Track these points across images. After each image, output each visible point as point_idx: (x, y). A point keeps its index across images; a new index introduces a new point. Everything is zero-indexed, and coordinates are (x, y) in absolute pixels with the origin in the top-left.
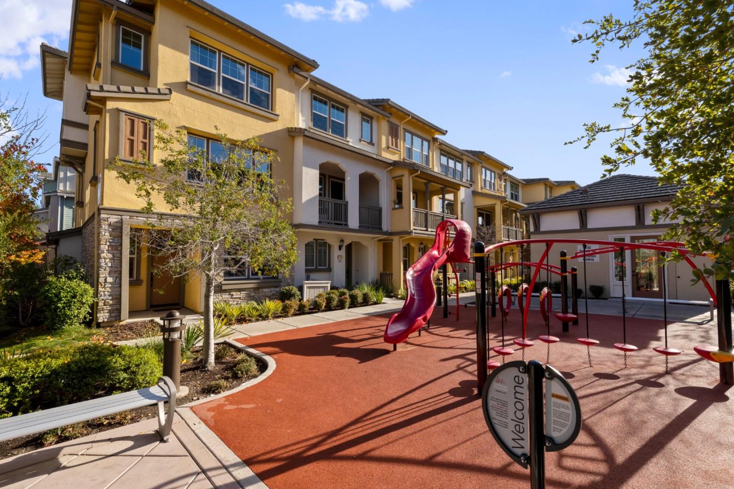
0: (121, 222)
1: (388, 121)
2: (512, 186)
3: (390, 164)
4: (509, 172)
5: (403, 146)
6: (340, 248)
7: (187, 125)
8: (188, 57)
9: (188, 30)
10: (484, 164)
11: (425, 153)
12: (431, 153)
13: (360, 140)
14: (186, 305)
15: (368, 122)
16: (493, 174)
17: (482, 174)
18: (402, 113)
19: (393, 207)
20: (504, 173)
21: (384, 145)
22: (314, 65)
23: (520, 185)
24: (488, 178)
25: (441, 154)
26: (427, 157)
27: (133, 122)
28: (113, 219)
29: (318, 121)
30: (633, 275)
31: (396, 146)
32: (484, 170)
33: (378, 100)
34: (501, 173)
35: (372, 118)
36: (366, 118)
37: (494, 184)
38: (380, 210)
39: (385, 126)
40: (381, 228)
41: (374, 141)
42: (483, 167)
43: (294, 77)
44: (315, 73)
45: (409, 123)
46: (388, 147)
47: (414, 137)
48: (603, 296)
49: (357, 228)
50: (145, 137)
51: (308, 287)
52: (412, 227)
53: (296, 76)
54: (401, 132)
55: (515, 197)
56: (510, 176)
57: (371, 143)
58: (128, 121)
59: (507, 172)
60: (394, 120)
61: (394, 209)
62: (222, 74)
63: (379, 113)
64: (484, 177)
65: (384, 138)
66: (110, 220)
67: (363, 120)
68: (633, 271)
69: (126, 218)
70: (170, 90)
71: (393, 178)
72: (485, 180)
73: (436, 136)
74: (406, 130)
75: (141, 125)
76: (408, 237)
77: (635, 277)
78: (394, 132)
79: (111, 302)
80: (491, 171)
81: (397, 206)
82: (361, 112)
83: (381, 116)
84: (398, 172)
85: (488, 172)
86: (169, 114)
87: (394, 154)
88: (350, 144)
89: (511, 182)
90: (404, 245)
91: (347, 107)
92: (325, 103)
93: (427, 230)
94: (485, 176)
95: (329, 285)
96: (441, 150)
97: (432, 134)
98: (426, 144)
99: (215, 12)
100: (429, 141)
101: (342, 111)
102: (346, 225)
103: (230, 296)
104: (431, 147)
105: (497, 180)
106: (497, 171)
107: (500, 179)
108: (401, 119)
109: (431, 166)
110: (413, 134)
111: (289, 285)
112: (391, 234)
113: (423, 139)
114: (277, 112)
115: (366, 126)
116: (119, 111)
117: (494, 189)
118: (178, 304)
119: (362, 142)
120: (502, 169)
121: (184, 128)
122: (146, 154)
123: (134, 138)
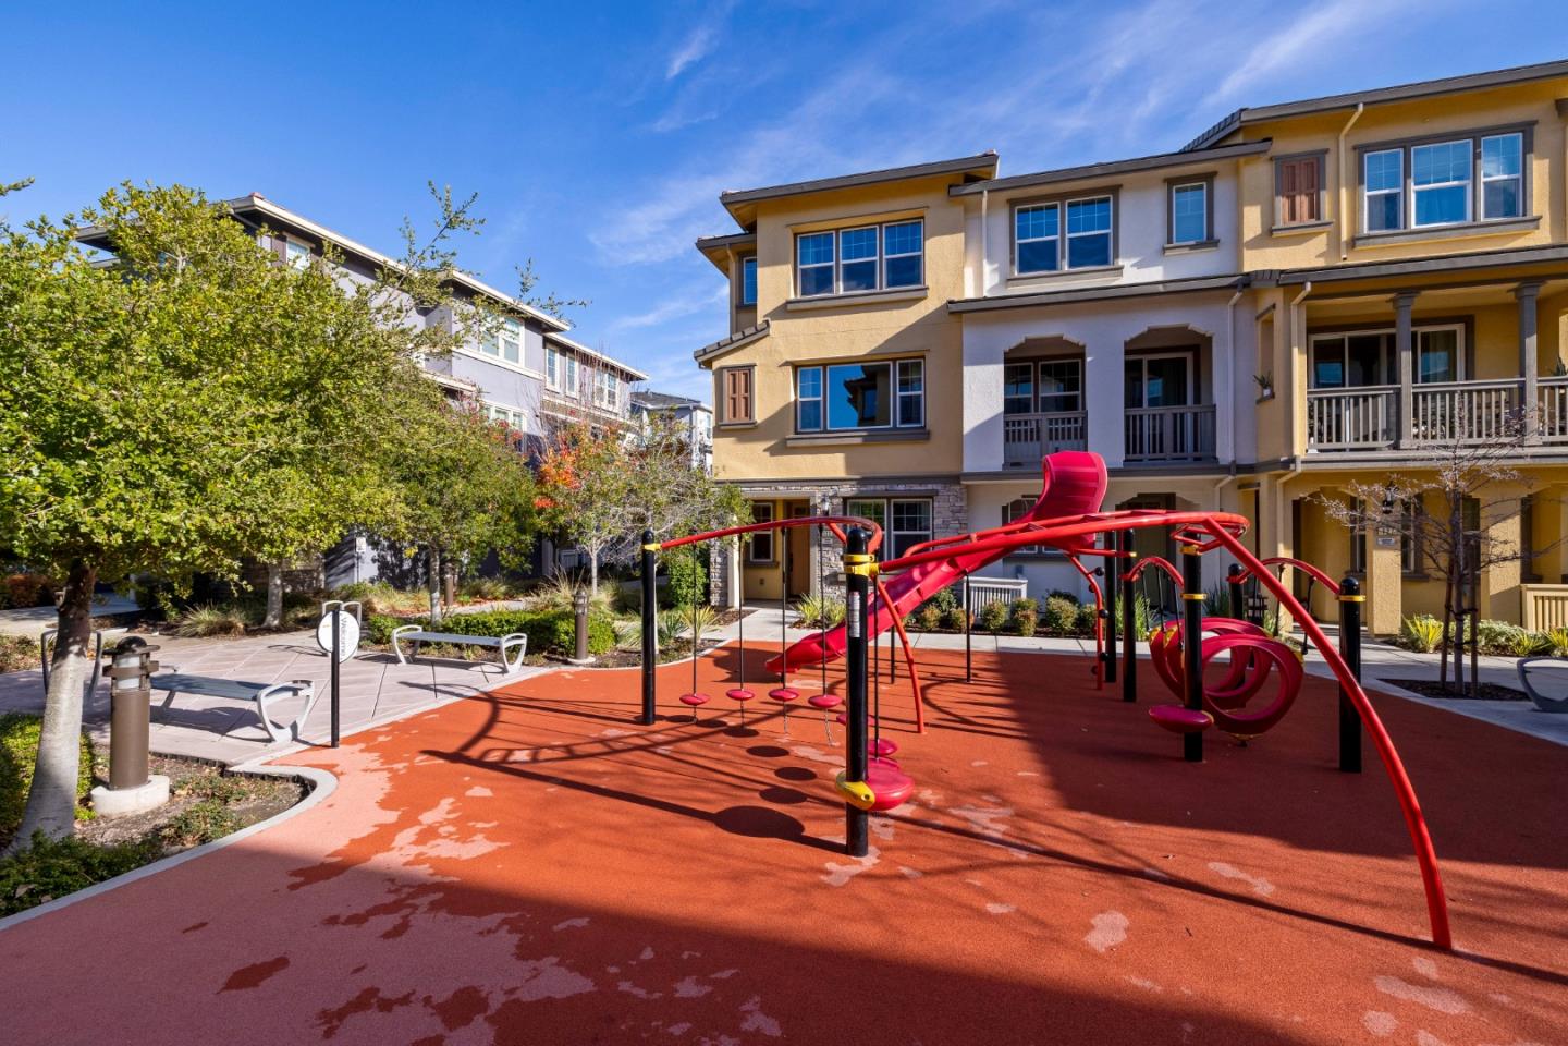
3: (1231, 288)
7: (789, 359)
9: (790, 227)
13: (1164, 253)
22: (988, 162)
27: (734, 375)
31: (1315, 214)
35: (1210, 176)
36: (1191, 183)
39: (1259, 176)
40: (1214, 459)
41: (1219, 232)
43: (960, 203)
46: (1274, 231)
49: (1121, 466)
50: (746, 391)
51: (975, 589)
52: (1301, 446)
54: (1340, 162)
57: (1208, 243)
58: (731, 378)
61: (1260, 401)
62: (842, 263)
67: (1176, 192)
70: (769, 321)
71: (1258, 318)
74: (1367, 148)
75: (743, 377)
76: (1290, 474)
78: (1300, 179)
81: (1266, 393)
82: (1164, 182)
84: (1266, 301)
86: (770, 352)
88: (1127, 281)
91: (1115, 189)
92: (1052, 209)
101: (1102, 203)
110: (1410, 143)
113: (1481, 135)
114: (927, 283)
121: (787, 363)
122: (749, 412)
123: (737, 395)
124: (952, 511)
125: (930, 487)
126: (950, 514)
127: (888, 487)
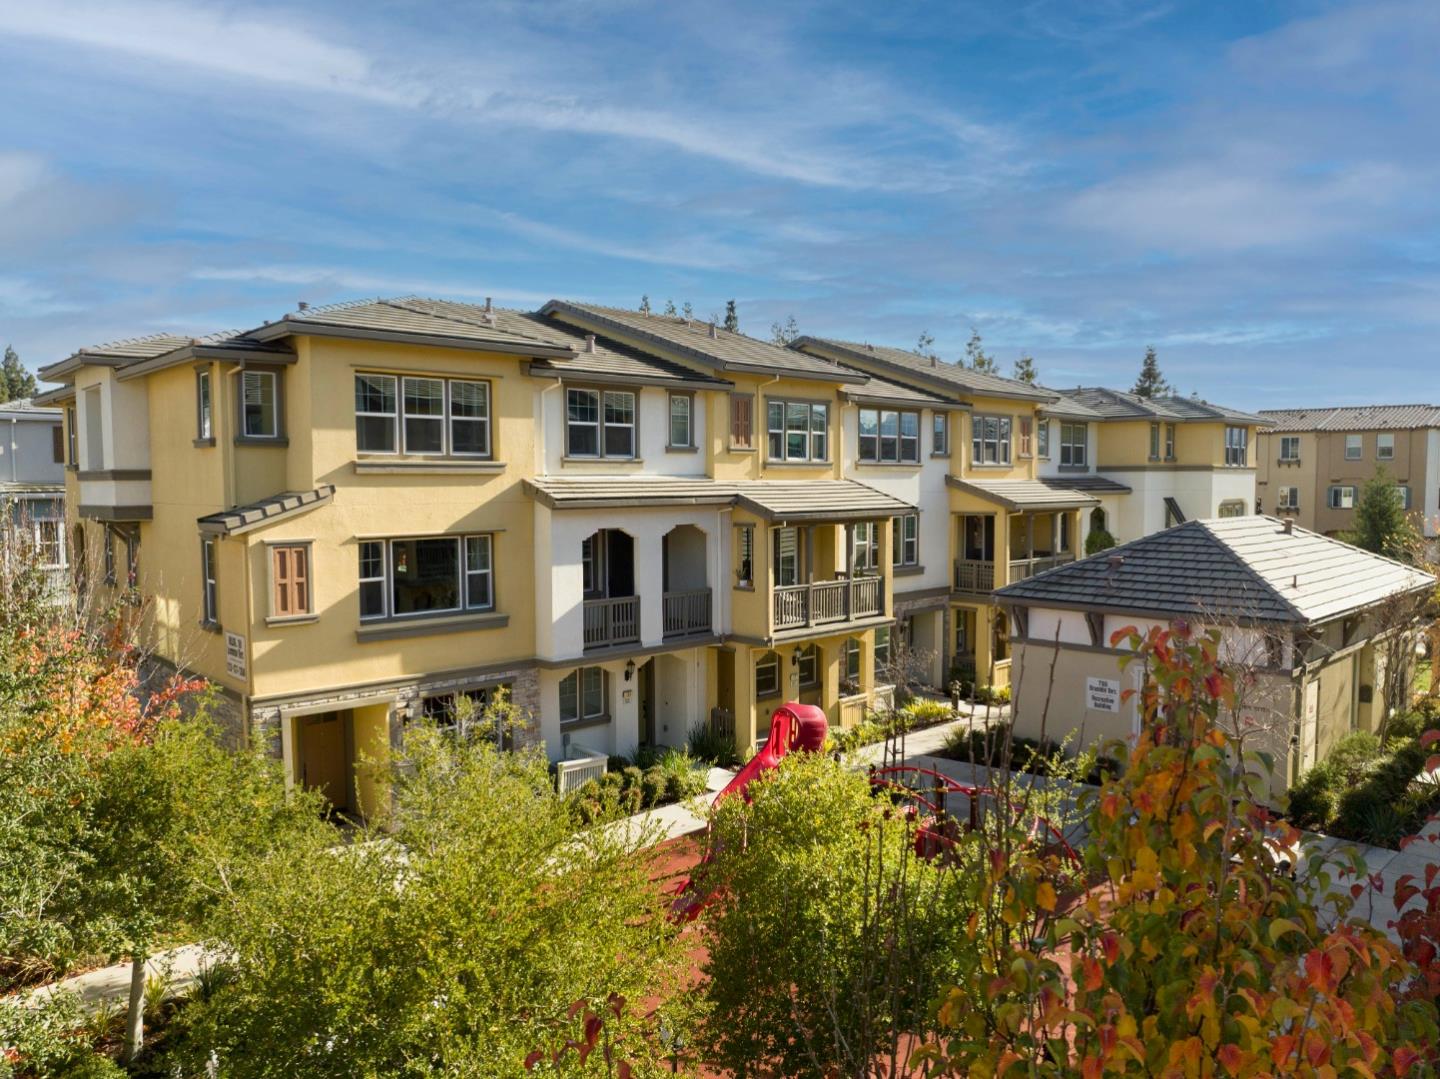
0: (279, 716)
1: (729, 395)
3: (727, 504)
5: (762, 436)
6: (628, 676)
7: (355, 535)
9: (352, 369)
13: (667, 450)
15: (683, 403)
19: (735, 584)
20: (1039, 414)
21: (720, 447)
26: (822, 440)
27: (283, 556)
28: (268, 713)
29: (579, 440)
31: (747, 443)
35: (692, 394)
36: (680, 397)
38: (707, 596)
39: (721, 405)
40: (709, 631)
41: (698, 443)
43: (530, 379)
46: (728, 450)
47: (790, 405)
49: (661, 644)
50: (300, 574)
51: (567, 774)
52: (772, 627)
53: (533, 378)
54: (758, 406)
56: (1060, 417)
58: (278, 556)
60: (744, 388)
61: (737, 588)
62: (405, 416)
66: (265, 716)
67: (673, 404)
69: (285, 709)
70: (331, 486)
71: (735, 525)
74: (769, 402)
75: (295, 555)
76: (763, 648)
78: (741, 413)
81: (743, 583)
82: (667, 390)
83: (711, 391)
84: (745, 517)
86: (332, 524)
87: (741, 461)
91: (637, 390)
95: (605, 764)
98: (818, 411)
100: (827, 403)
102: (638, 641)
107: (1027, 430)
108: (759, 380)
110: (788, 402)
112: (732, 637)
113: (810, 403)
114: (501, 461)
116: (263, 544)
119: (671, 452)
120: (1033, 406)
121: (354, 539)
122: (304, 602)
123: (287, 581)
124: (528, 697)
125: (509, 674)
126: (525, 699)
127: (470, 679)
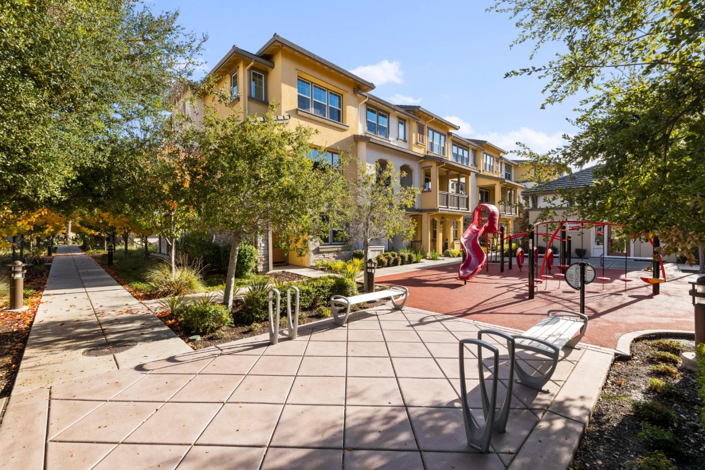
1: (417, 122)
2: (506, 167)
3: (420, 158)
4: (505, 156)
5: (428, 140)
8: (296, 90)
9: (296, 71)
10: (486, 151)
11: (442, 145)
12: (446, 145)
13: (398, 139)
14: (290, 263)
15: (402, 124)
16: (492, 158)
17: (483, 158)
18: (427, 116)
19: (423, 190)
20: (501, 157)
21: (414, 142)
22: (371, 87)
23: (513, 165)
24: (488, 162)
25: (453, 145)
26: (444, 148)
29: (371, 126)
30: (608, 241)
31: (423, 142)
32: (485, 155)
33: (410, 107)
34: (498, 157)
35: (405, 121)
36: (402, 121)
37: (493, 167)
39: (414, 126)
41: (407, 139)
42: (484, 153)
43: (357, 96)
44: (372, 92)
45: (433, 123)
46: (417, 143)
47: (435, 133)
48: (585, 256)
51: (372, 251)
52: (438, 206)
53: (358, 95)
54: (426, 129)
55: (508, 176)
56: (505, 160)
57: (405, 141)
59: (503, 156)
60: (421, 122)
61: (424, 192)
62: (313, 99)
63: (410, 116)
64: (485, 162)
65: (414, 135)
67: (400, 122)
68: (609, 238)
70: (289, 116)
71: (423, 168)
72: (486, 164)
73: (451, 131)
74: (429, 128)
76: (435, 213)
77: (610, 243)
78: (421, 130)
79: (264, 259)
80: (491, 156)
81: (425, 190)
82: (398, 117)
83: (412, 119)
84: (428, 164)
85: (488, 157)
87: (421, 148)
88: (391, 143)
89: (506, 164)
90: (432, 218)
91: (389, 114)
92: (374, 112)
93: (447, 208)
94: (486, 160)
95: (383, 249)
96: (453, 141)
97: (447, 129)
98: (443, 137)
99: (316, 58)
100: (445, 136)
101: (385, 117)
103: (323, 257)
104: (447, 139)
105: (495, 163)
106: (495, 156)
107: (497, 162)
108: (426, 119)
109: (446, 156)
110: (434, 131)
111: (356, 249)
112: (421, 211)
113: (441, 134)
114: (348, 124)
115: (401, 127)
117: (493, 171)
118: (283, 262)
119: (399, 141)
120: (499, 154)
